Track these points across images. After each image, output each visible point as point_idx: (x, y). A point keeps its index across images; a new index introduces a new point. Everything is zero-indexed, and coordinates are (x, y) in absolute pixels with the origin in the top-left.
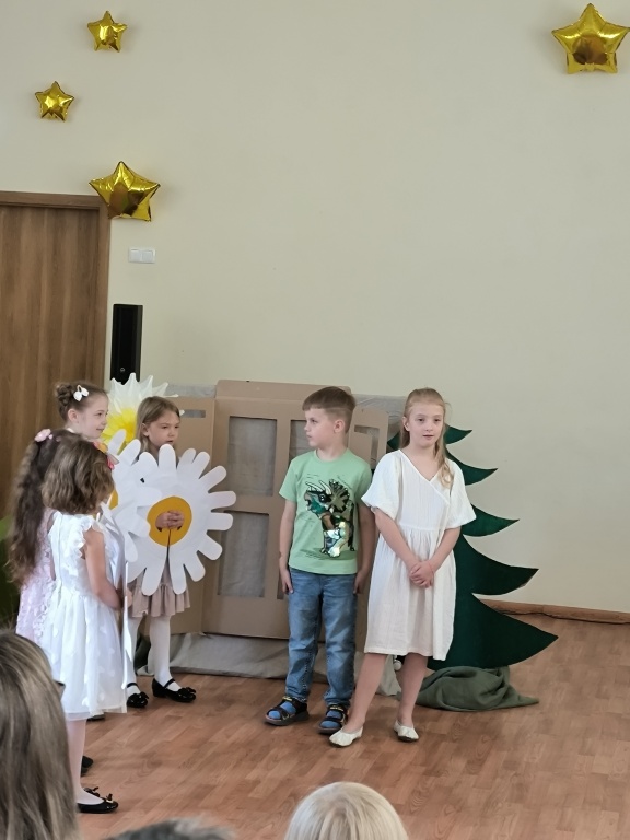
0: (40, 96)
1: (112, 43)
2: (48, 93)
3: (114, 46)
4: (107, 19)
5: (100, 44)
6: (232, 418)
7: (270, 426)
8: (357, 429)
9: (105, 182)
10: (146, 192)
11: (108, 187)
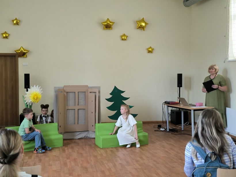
0: (2, 34)
1: (17, 24)
2: (4, 33)
3: (18, 24)
4: (16, 19)
5: (15, 24)
6: (67, 92)
7: (74, 93)
8: (90, 92)
9: (18, 51)
10: (27, 52)
11: (19, 51)
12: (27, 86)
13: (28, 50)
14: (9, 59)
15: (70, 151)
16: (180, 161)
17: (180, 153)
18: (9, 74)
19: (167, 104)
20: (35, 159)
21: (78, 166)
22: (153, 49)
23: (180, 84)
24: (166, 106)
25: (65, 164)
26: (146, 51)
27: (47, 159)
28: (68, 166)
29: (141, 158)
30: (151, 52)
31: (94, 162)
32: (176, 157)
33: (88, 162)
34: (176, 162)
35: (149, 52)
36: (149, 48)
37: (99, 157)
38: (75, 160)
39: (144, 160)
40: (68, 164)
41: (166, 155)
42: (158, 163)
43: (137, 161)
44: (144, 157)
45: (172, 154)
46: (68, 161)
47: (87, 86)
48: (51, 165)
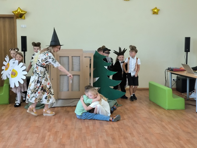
6: (60, 57)
7: (67, 58)
8: (85, 57)
9: (15, 12)
10: (24, 13)
11: (17, 13)
12: (24, 49)
13: (25, 12)
14: (7, 21)
15: (56, 121)
16: (177, 140)
17: (178, 130)
18: (7, 36)
19: (170, 71)
20: (14, 130)
21: (56, 141)
22: (158, 10)
23: (187, 49)
24: (169, 73)
25: (43, 138)
26: (151, 12)
27: (26, 130)
28: (45, 142)
29: (131, 134)
30: (156, 13)
31: (76, 137)
32: (173, 134)
33: (69, 137)
34: (171, 142)
35: (154, 13)
36: (154, 9)
37: (84, 131)
38: (56, 133)
39: (134, 137)
40: (46, 138)
41: (162, 132)
42: (149, 142)
43: (125, 138)
44: (135, 133)
45: (169, 130)
46: (48, 133)
47: (82, 50)
48: (27, 140)
